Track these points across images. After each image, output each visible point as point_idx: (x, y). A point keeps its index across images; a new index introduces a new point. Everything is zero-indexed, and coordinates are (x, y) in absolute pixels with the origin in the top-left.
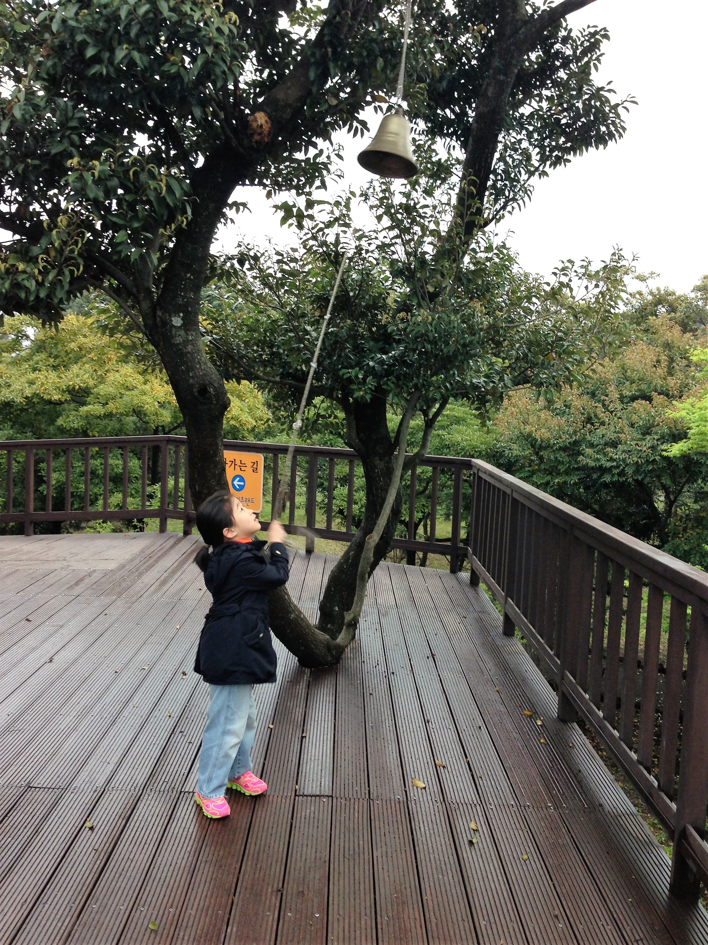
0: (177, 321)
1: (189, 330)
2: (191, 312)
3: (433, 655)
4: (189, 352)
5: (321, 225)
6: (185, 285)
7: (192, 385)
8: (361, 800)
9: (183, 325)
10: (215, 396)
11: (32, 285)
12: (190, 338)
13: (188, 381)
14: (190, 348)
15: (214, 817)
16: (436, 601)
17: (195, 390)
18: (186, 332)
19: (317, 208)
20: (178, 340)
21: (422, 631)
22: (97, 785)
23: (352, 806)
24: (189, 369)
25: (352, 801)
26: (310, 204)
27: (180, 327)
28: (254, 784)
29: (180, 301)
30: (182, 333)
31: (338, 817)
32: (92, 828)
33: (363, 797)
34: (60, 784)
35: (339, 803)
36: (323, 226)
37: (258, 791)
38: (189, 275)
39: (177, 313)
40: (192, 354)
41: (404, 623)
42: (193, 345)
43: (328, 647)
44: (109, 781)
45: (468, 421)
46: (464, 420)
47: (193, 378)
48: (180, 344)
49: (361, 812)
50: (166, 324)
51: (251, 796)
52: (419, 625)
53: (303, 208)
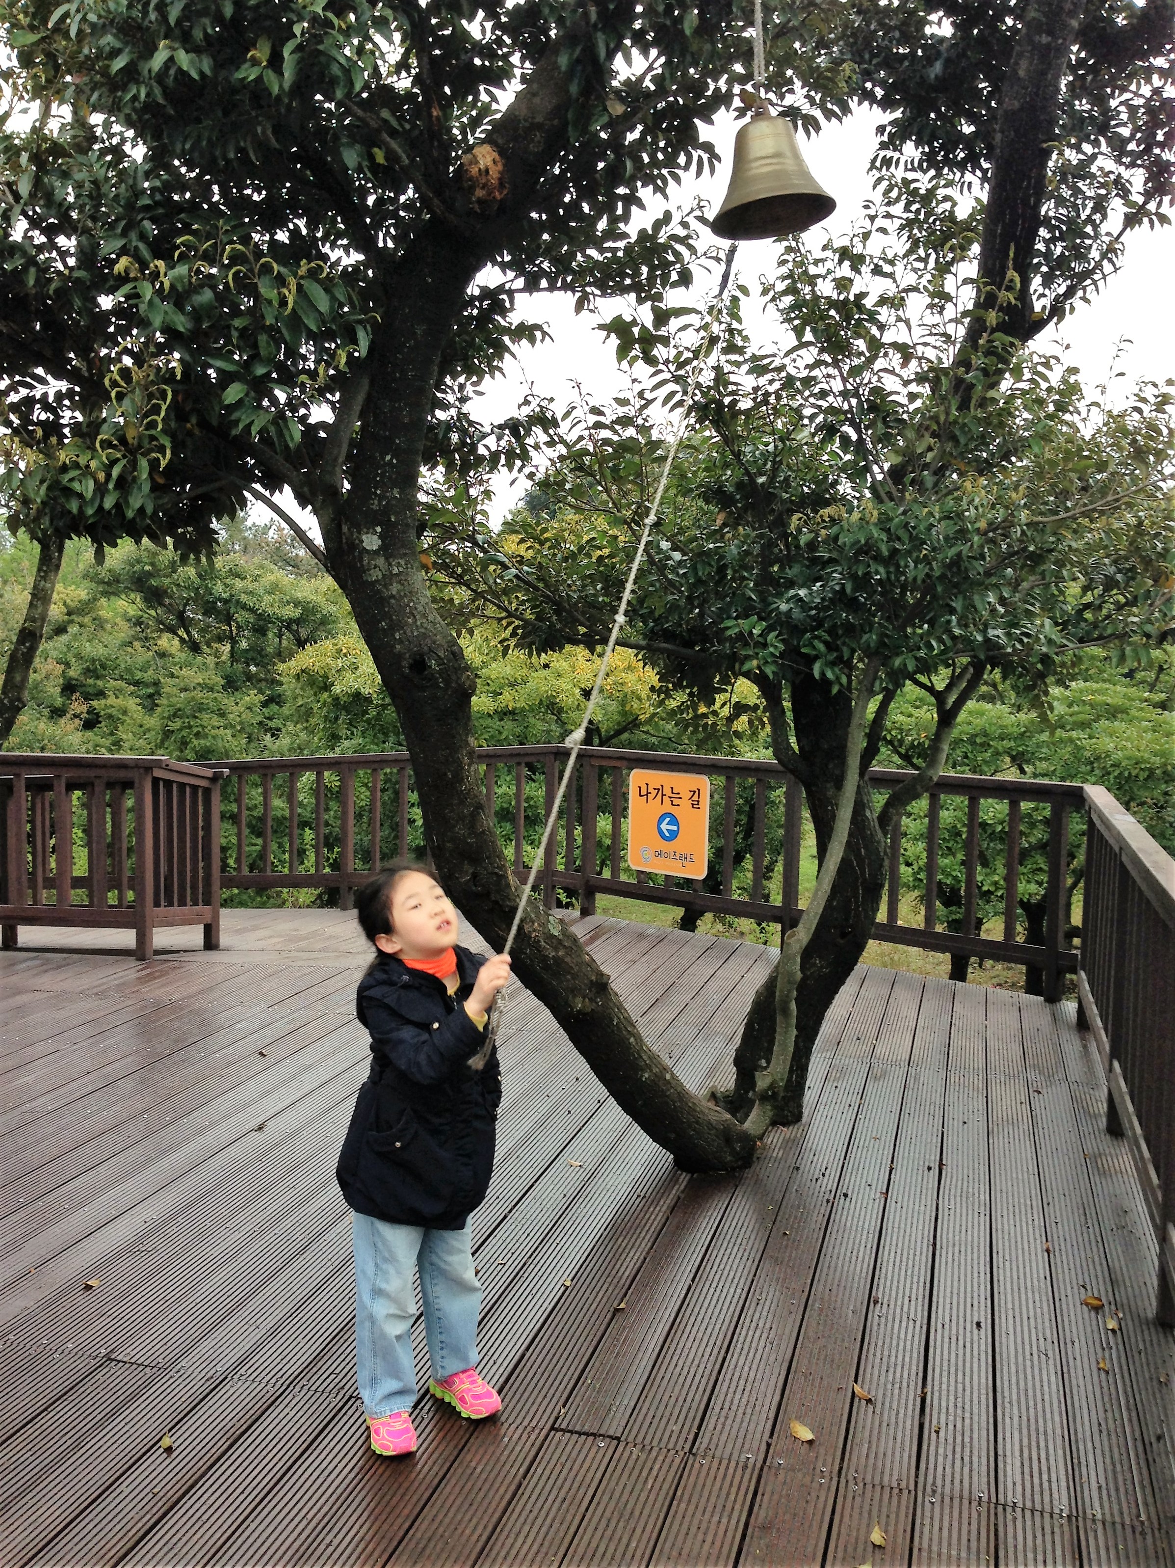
0: (371, 541)
1: (395, 557)
2: (395, 525)
3: (941, 1164)
4: (393, 596)
5: (688, 355)
6: (382, 475)
7: (400, 656)
8: (672, 1452)
9: (380, 548)
10: (440, 672)
11: (88, 488)
12: (395, 571)
13: (393, 646)
14: (395, 589)
15: (386, 1453)
16: (992, 1056)
17: (404, 663)
18: (387, 559)
19: (674, 323)
20: (375, 575)
21: (939, 1113)
22: (218, 1368)
23: (649, 1464)
24: (395, 626)
25: (654, 1453)
26: (662, 317)
27: (376, 553)
28: (477, 1397)
29: (375, 505)
30: (381, 561)
31: (613, 1484)
32: (169, 1450)
33: (679, 1448)
34: (160, 1359)
35: (626, 1455)
36: (691, 355)
37: (481, 1413)
38: (388, 458)
39: (370, 528)
40: (399, 598)
41: (909, 1094)
42: (399, 582)
43: (727, 1135)
44: (242, 1362)
45: (1133, 712)
46: (1125, 711)
47: (401, 641)
48: (377, 581)
49: (660, 1478)
50: (355, 546)
51: (468, 1419)
52: (939, 1101)
53: (649, 324)
